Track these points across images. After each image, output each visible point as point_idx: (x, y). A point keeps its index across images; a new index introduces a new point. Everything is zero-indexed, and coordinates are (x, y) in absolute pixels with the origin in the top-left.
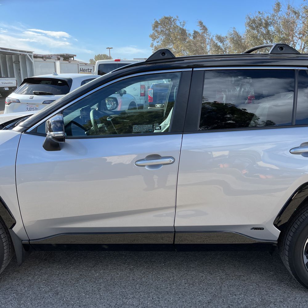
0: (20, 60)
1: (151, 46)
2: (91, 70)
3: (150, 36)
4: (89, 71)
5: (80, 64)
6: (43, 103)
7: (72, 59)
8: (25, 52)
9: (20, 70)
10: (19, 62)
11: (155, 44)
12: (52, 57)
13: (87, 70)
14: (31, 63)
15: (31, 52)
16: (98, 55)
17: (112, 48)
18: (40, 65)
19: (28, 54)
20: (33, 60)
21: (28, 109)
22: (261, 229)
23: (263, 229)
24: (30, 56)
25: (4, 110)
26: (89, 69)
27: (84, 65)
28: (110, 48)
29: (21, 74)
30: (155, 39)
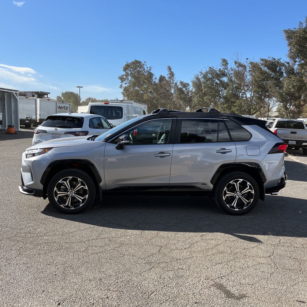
0: (6, 97)
1: (120, 87)
2: (68, 107)
3: (119, 78)
4: (66, 108)
5: (58, 102)
6: (64, 133)
7: (46, 96)
8: (12, 90)
9: (4, 105)
10: (5, 99)
11: (124, 85)
12: (27, 93)
13: (64, 108)
14: (16, 100)
15: (16, 90)
16: (65, 93)
17: (82, 87)
18: (22, 102)
19: (14, 92)
20: (18, 98)
21: (53, 137)
22: (205, 184)
23: (206, 184)
24: (16, 94)
25: (33, 137)
26: (65, 107)
27: (62, 103)
28: (80, 87)
29: (5, 109)
30: (123, 81)
